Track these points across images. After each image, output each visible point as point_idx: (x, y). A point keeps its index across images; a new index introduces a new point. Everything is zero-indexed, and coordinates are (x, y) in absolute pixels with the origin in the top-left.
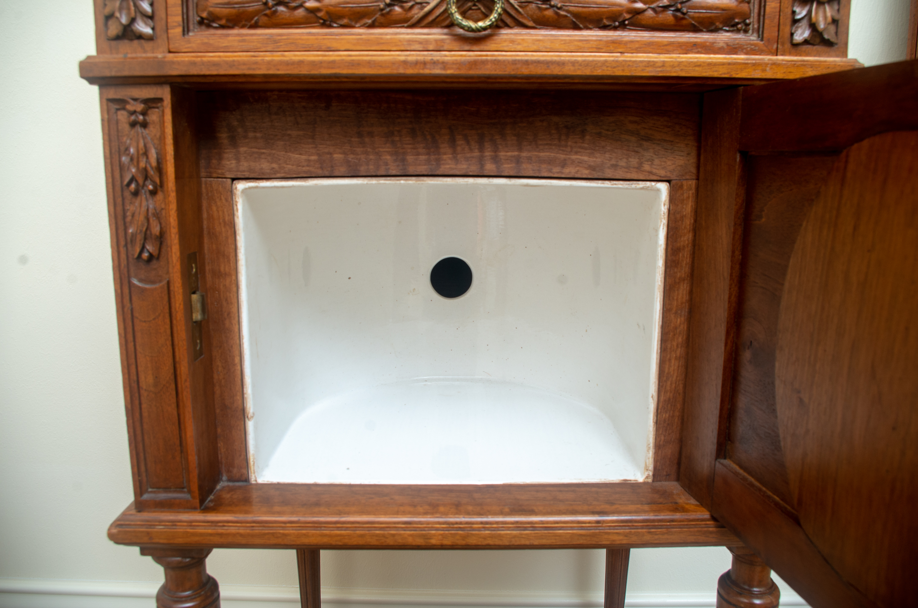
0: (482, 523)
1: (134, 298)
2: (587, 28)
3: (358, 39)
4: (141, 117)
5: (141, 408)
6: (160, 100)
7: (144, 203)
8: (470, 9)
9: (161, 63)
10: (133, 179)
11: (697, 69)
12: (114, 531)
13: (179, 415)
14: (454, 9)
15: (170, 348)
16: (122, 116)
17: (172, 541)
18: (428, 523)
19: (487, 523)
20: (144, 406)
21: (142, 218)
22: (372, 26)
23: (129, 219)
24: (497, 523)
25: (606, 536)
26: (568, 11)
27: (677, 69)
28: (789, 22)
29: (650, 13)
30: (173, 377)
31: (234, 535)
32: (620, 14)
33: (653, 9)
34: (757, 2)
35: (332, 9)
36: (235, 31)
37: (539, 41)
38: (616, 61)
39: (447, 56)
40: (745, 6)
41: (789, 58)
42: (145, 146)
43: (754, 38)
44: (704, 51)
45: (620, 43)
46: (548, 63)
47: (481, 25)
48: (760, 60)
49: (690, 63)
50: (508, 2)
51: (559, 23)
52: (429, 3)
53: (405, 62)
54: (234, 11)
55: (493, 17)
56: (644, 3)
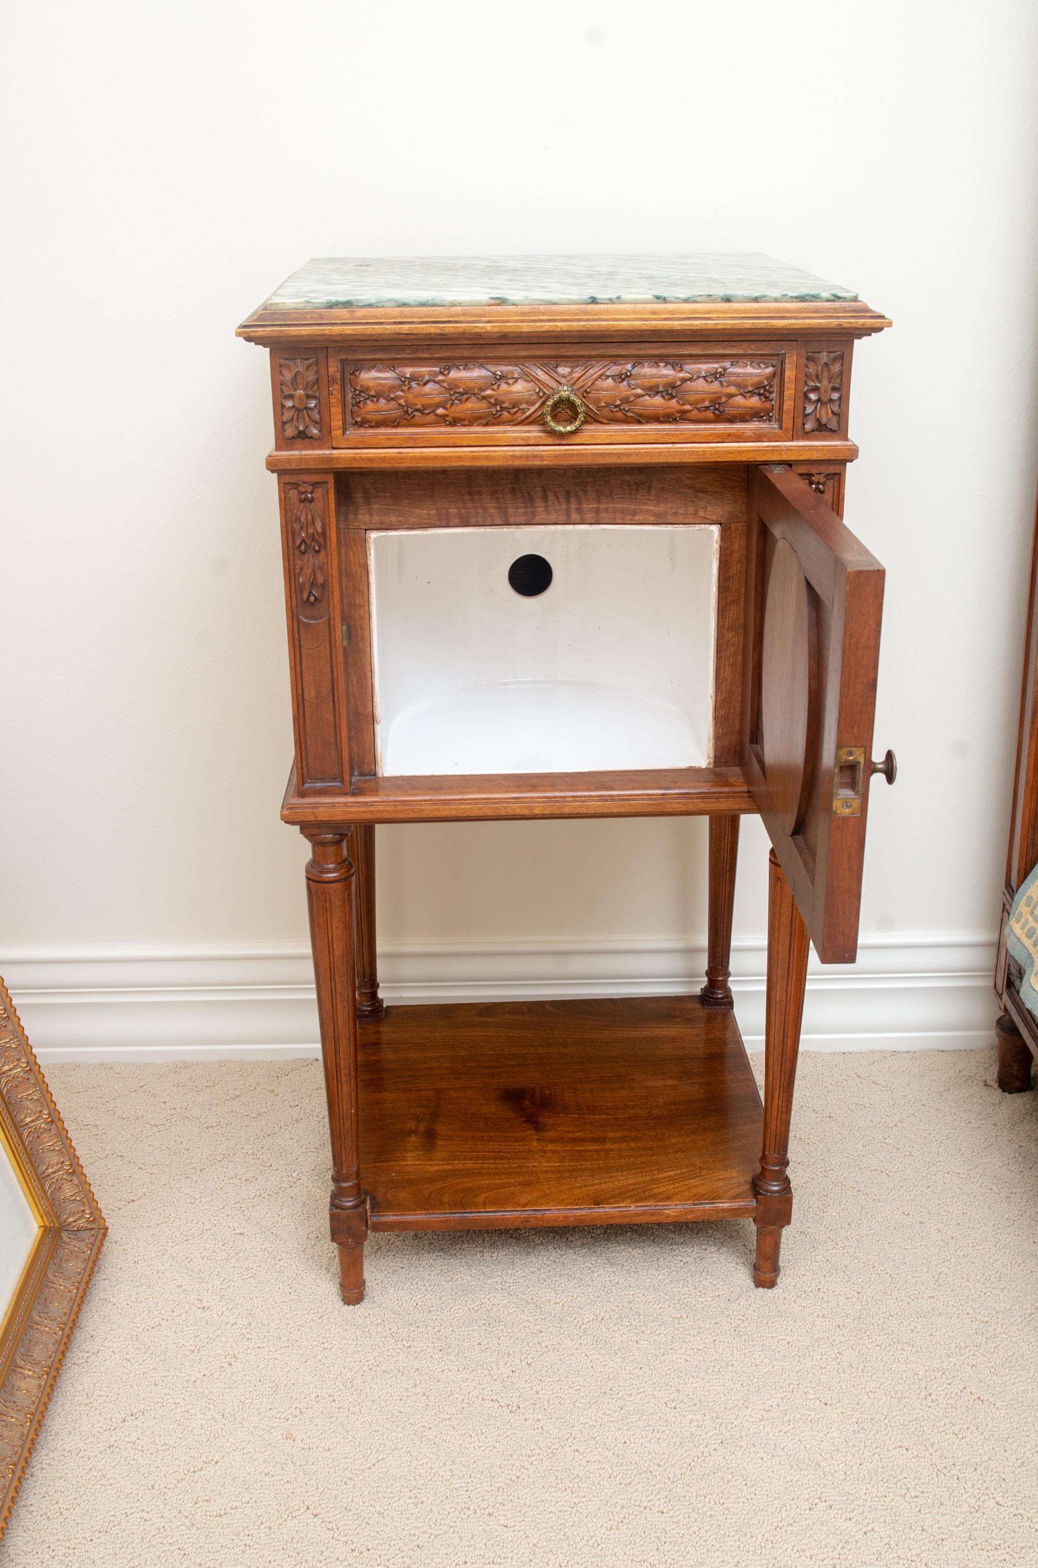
0: (573, 797)
1: (301, 632)
2: (648, 422)
3: (477, 437)
4: (310, 496)
5: (304, 716)
6: (326, 483)
7: (311, 559)
8: (560, 412)
9: (329, 459)
10: (303, 541)
11: (729, 455)
12: (286, 812)
13: (335, 721)
14: (549, 418)
15: (329, 669)
16: (293, 493)
17: (332, 819)
18: (531, 798)
19: (577, 797)
20: (307, 714)
21: (309, 571)
22: (487, 424)
23: (298, 571)
24: (585, 796)
25: (669, 805)
26: (633, 412)
27: (715, 456)
28: (801, 415)
29: (695, 412)
30: (331, 691)
31: (382, 811)
32: (673, 414)
33: (698, 409)
34: (778, 398)
35: (456, 415)
36: (382, 430)
37: (612, 435)
38: (669, 451)
39: (543, 451)
40: (768, 405)
41: (801, 443)
42: (312, 517)
43: (776, 426)
44: (736, 440)
45: (673, 435)
46: (618, 455)
47: (569, 428)
48: (778, 446)
49: (724, 451)
50: (588, 407)
51: (627, 421)
52: (529, 409)
53: (513, 456)
54: (382, 417)
55: (577, 423)
56: (691, 405)
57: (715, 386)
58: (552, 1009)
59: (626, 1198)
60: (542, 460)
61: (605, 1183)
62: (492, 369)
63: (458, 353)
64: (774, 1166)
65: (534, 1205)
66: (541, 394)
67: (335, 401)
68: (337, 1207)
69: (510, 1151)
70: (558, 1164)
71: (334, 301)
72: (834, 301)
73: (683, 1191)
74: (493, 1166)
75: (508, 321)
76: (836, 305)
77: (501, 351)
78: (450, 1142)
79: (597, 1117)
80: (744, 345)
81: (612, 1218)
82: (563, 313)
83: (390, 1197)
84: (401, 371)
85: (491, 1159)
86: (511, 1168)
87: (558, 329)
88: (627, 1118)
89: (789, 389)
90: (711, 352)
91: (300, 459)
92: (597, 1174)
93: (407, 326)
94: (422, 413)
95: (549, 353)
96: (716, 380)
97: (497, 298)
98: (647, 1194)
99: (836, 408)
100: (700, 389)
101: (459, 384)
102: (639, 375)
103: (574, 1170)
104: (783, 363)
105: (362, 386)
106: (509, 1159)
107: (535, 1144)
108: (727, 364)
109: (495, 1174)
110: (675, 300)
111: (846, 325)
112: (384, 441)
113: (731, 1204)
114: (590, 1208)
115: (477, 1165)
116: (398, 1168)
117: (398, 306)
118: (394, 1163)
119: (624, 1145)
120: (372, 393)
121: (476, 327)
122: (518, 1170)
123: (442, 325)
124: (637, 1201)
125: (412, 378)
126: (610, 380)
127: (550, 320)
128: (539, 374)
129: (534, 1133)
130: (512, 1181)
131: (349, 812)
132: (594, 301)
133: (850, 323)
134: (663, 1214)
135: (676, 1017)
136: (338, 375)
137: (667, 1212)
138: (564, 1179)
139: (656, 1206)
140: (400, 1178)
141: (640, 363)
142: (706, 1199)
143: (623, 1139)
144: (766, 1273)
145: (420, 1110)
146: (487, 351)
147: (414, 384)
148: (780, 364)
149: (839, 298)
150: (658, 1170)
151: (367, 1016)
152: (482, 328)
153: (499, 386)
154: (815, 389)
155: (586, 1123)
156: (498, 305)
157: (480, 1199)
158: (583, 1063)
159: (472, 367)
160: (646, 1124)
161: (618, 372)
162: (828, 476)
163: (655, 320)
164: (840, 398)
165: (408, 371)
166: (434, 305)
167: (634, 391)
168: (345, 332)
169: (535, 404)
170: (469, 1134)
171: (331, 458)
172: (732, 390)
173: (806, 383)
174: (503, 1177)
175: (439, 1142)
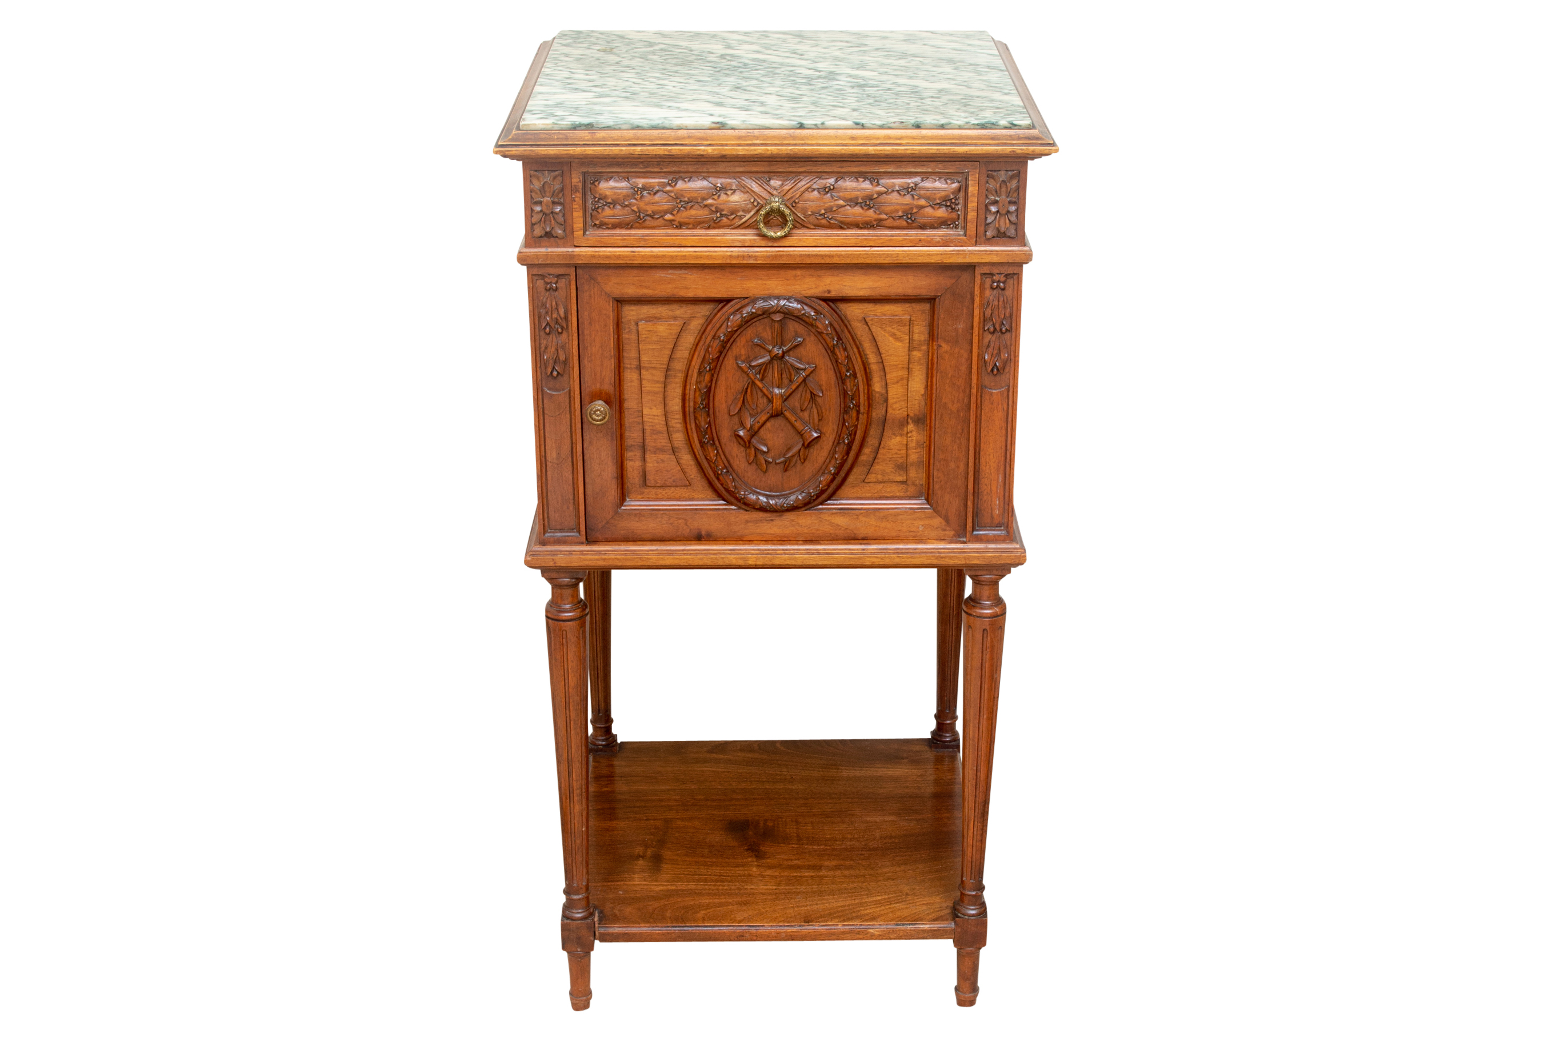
1: (545, 401)
2: (849, 228)
3: (700, 239)
4: (554, 285)
5: (546, 475)
6: (568, 275)
7: (555, 340)
8: (772, 219)
9: (572, 256)
10: (548, 324)
11: (920, 258)
12: (529, 559)
13: (573, 479)
14: (762, 225)
15: (569, 434)
16: (540, 283)
17: (569, 565)
18: (746, 550)
19: (786, 550)
20: (549, 473)
21: (553, 349)
22: (709, 228)
23: (543, 349)
24: (794, 550)
26: (836, 220)
28: (983, 224)
29: (890, 220)
30: (570, 453)
31: (613, 560)
32: (871, 222)
33: (893, 218)
34: (963, 209)
35: (682, 220)
36: (617, 231)
37: (816, 239)
38: (867, 255)
39: (758, 252)
40: (954, 215)
41: (982, 248)
42: (556, 304)
43: (962, 233)
44: (926, 245)
45: (870, 240)
46: (822, 256)
47: (779, 234)
48: (962, 251)
49: (915, 254)
50: (797, 215)
51: (830, 227)
52: (745, 216)
53: (731, 256)
54: (617, 220)
55: (786, 230)
56: (886, 214)
57: (908, 199)
58: (782, 748)
59: (834, 918)
60: (756, 260)
61: (817, 904)
62: (713, 182)
63: (683, 168)
64: (971, 891)
65: (749, 921)
66: (755, 204)
67: (577, 206)
68: (568, 918)
69: (730, 875)
70: (774, 887)
71: (577, 123)
72: (1010, 128)
73: (888, 913)
74: (713, 888)
75: (726, 145)
76: (1012, 132)
77: (721, 167)
78: (675, 866)
79: (815, 847)
80: (933, 164)
81: (821, 935)
82: (774, 137)
83: (617, 912)
84: (634, 182)
85: (713, 881)
86: (730, 889)
87: (769, 152)
88: (844, 848)
89: (972, 202)
90: (904, 170)
91: (547, 256)
92: (810, 897)
93: (639, 148)
94: (653, 218)
95: (763, 169)
96: (908, 194)
97: (718, 123)
98: (854, 915)
99: (1013, 218)
100: (894, 201)
101: (685, 194)
102: (841, 188)
103: (789, 893)
104: (966, 179)
105: (600, 195)
106: (730, 882)
107: (754, 869)
108: (918, 179)
109: (715, 894)
110: (872, 126)
111: (1019, 152)
112: (619, 241)
113: (932, 926)
114: (800, 926)
115: (699, 887)
116: (625, 887)
117: (633, 129)
118: (622, 883)
119: (838, 873)
120: (610, 200)
121: (699, 150)
122: (737, 891)
123: (670, 148)
124: (844, 921)
125: (644, 188)
126: (816, 192)
127: (762, 145)
128: (754, 186)
129: (755, 860)
130: (730, 901)
131: (585, 560)
132: (801, 126)
133: (1022, 150)
134: (868, 933)
135: (903, 758)
136: (580, 185)
137: (871, 931)
138: (779, 900)
139: (861, 925)
140: (627, 895)
141: (842, 178)
142: (908, 921)
143: (837, 867)
144: (965, 993)
145: (648, 837)
146: (709, 167)
147: (645, 193)
148: (964, 180)
149: (1015, 125)
150: (867, 894)
151: (601, 750)
152: (704, 150)
153: (719, 196)
154: (995, 202)
155: (805, 853)
156: (719, 129)
157: (700, 915)
158: (807, 799)
159: (696, 179)
160: (861, 855)
161: (822, 186)
162: (1007, 276)
163: (853, 145)
164: (1017, 210)
165: (641, 182)
166: (664, 128)
167: (836, 202)
168: (587, 152)
169: (750, 211)
170: (693, 860)
171: (574, 255)
172: (922, 202)
173: (987, 197)
174: (722, 897)
175: (665, 866)
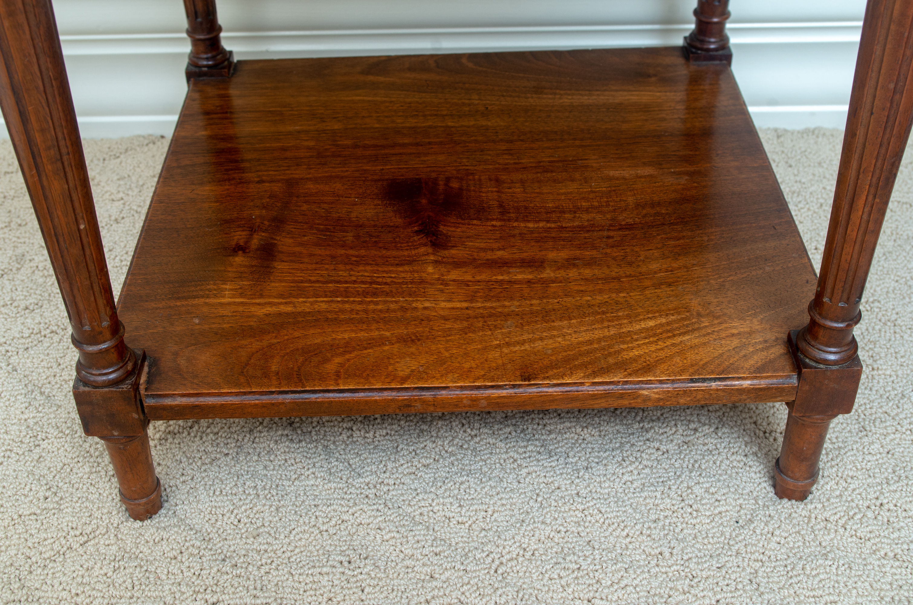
58: (470, 65)
59: (577, 367)
61: (541, 339)
64: (837, 321)
65: (420, 379)
68: (86, 383)
69: (389, 280)
70: (465, 305)
73: (671, 357)
74: (358, 307)
78: (296, 266)
79: (531, 225)
81: (553, 401)
83: (182, 362)
85: (358, 294)
86: (388, 310)
88: (578, 227)
92: (529, 323)
98: (611, 360)
103: (490, 316)
106: (387, 294)
107: (430, 269)
109: (361, 321)
113: (755, 382)
114: (514, 386)
115: (334, 305)
116: (205, 309)
118: (202, 300)
119: (573, 273)
122: (399, 314)
124: (594, 374)
129: (430, 250)
130: (388, 334)
134: (639, 396)
135: (649, 76)
137: (645, 392)
138: (474, 332)
139: (626, 383)
140: (206, 327)
142: (712, 372)
143: (570, 263)
144: (797, 480)
145: (257, 212)
150: (628, 316)
151: (205, 74)
155: (514, 236)
157: (331, 367)
158: (512, 142)
160: (608, 237)
170: (328, 253)
174: (374, 326)
175: (279, 265)
